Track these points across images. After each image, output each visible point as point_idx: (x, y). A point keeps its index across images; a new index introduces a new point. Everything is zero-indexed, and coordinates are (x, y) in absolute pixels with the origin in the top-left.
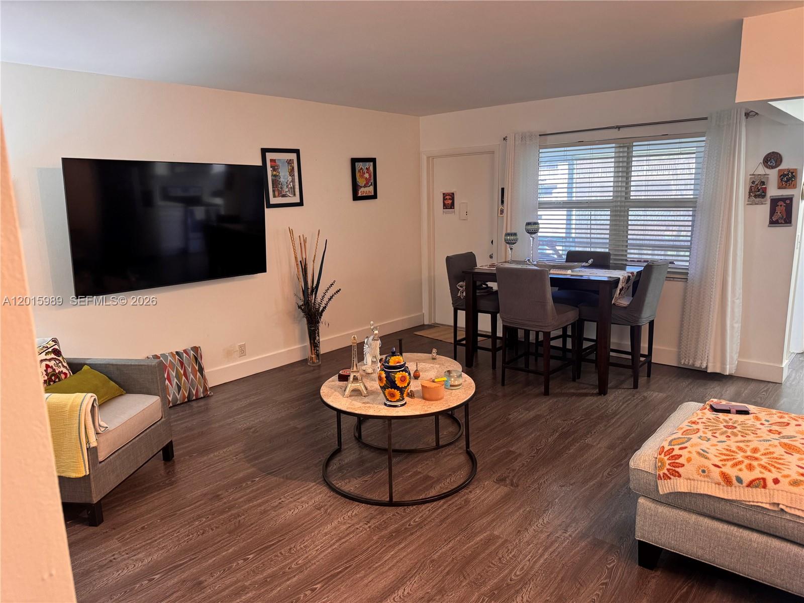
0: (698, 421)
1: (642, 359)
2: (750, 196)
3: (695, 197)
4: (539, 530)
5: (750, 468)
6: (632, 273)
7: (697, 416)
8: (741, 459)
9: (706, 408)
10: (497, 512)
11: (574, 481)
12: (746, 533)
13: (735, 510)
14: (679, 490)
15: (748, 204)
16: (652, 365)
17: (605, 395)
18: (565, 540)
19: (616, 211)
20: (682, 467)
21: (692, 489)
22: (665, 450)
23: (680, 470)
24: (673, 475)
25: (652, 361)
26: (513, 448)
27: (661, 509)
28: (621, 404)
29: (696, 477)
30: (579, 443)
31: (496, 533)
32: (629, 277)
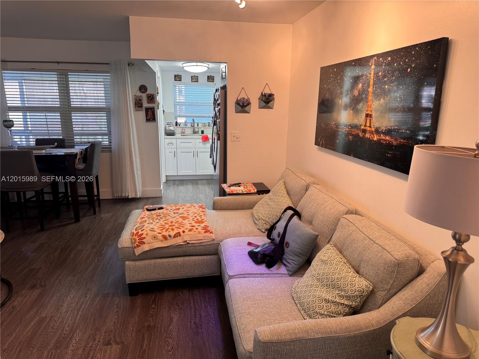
0: (144, 217)
1: (95, 198)
2: (135, 107)
3: (106, 106)
4: (70, 303)
5: (173, 230)
6: (83, 149)
7: (143, 215)
8: (168, 227)
9: (145, 211)
10: (38, 305)
11: (80, 271)
12: (175, 259)
13: (170, 250)
14: (146, 250)
15: (135, 111)
16: (101, 201)
17: (79, 222)
18: (87, 302)
19: (64, 114)
20: (144, 239)
21: (151, 247)
22: (135, 234)
23: (144, 240)
24: (141, 244)
25: (100, 198)
26: (33, 267)
27: (137, 263)
28: (90, 224)
29: (152, 241)
30: (75, 251)
31: (43, 316)
32: (82, 152)
